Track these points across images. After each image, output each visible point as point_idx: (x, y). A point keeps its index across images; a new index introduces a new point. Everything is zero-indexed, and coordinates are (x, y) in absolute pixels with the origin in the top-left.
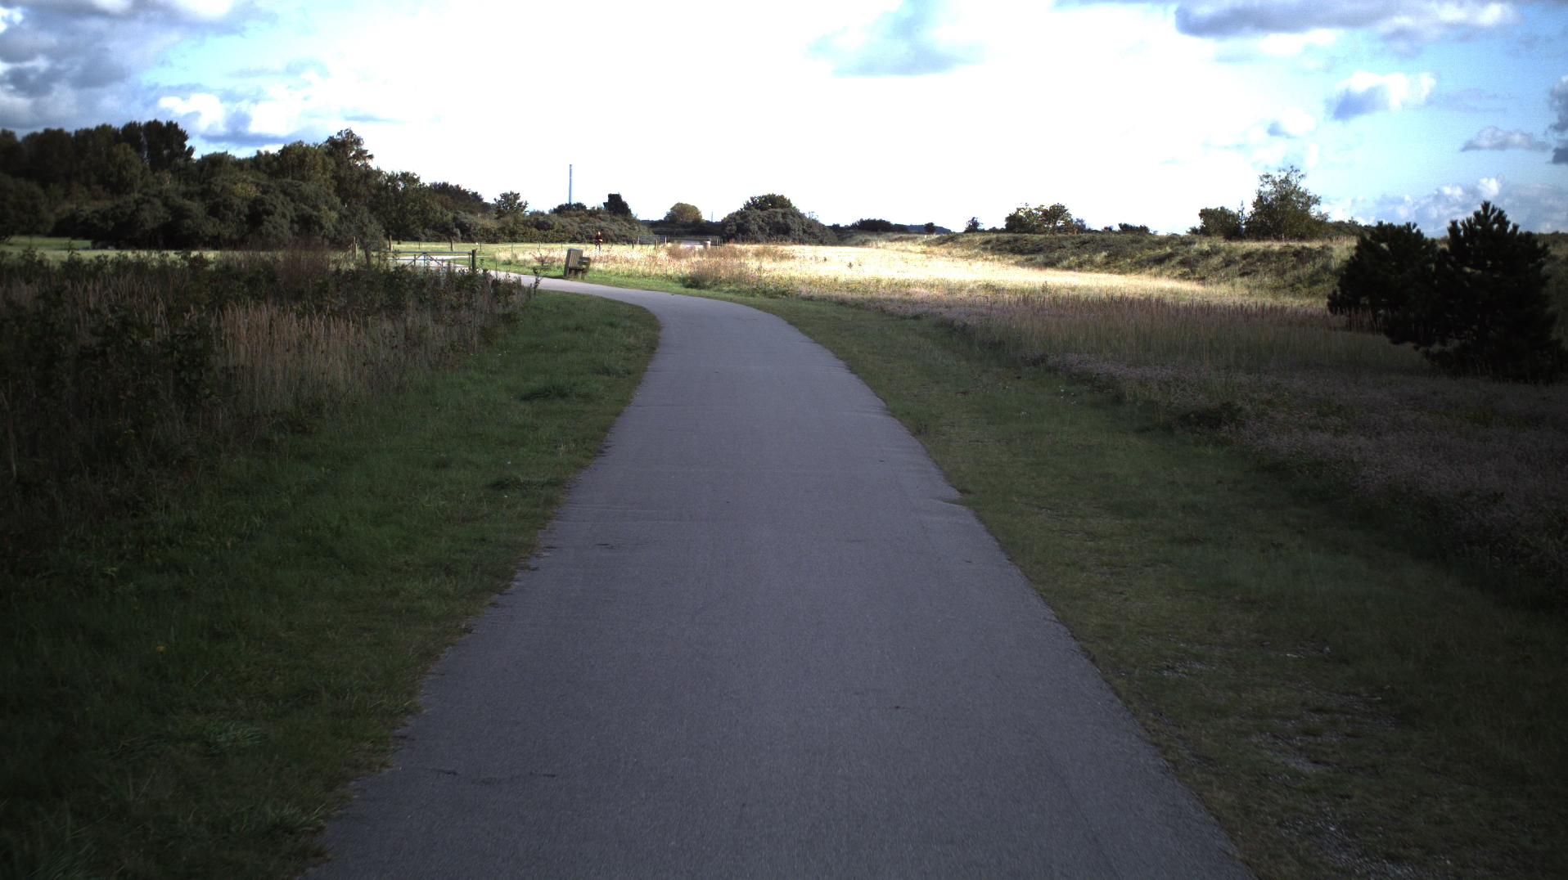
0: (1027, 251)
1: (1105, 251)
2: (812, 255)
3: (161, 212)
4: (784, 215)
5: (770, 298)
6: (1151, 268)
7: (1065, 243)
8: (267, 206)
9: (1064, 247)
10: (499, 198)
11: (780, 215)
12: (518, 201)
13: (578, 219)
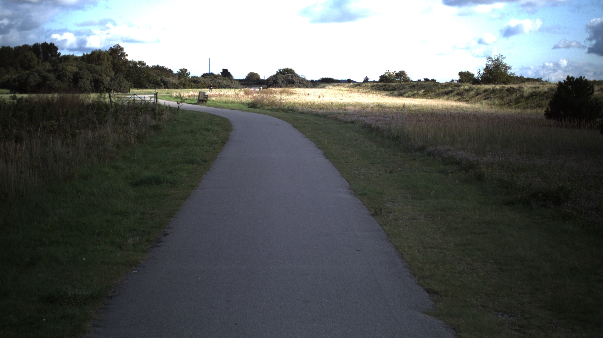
0: (390, 90)
1: (423, 89)
2: (303, 92)
3: (38, 78)
4: (292, 76)
5: (285, 112)
6: (444, 96)
7: (406, 87)
8: (81, 75)
9: (405, 88)
10: (179, 71)
11: (290, 77)
12: (187, 72)
13: (210, 79)
